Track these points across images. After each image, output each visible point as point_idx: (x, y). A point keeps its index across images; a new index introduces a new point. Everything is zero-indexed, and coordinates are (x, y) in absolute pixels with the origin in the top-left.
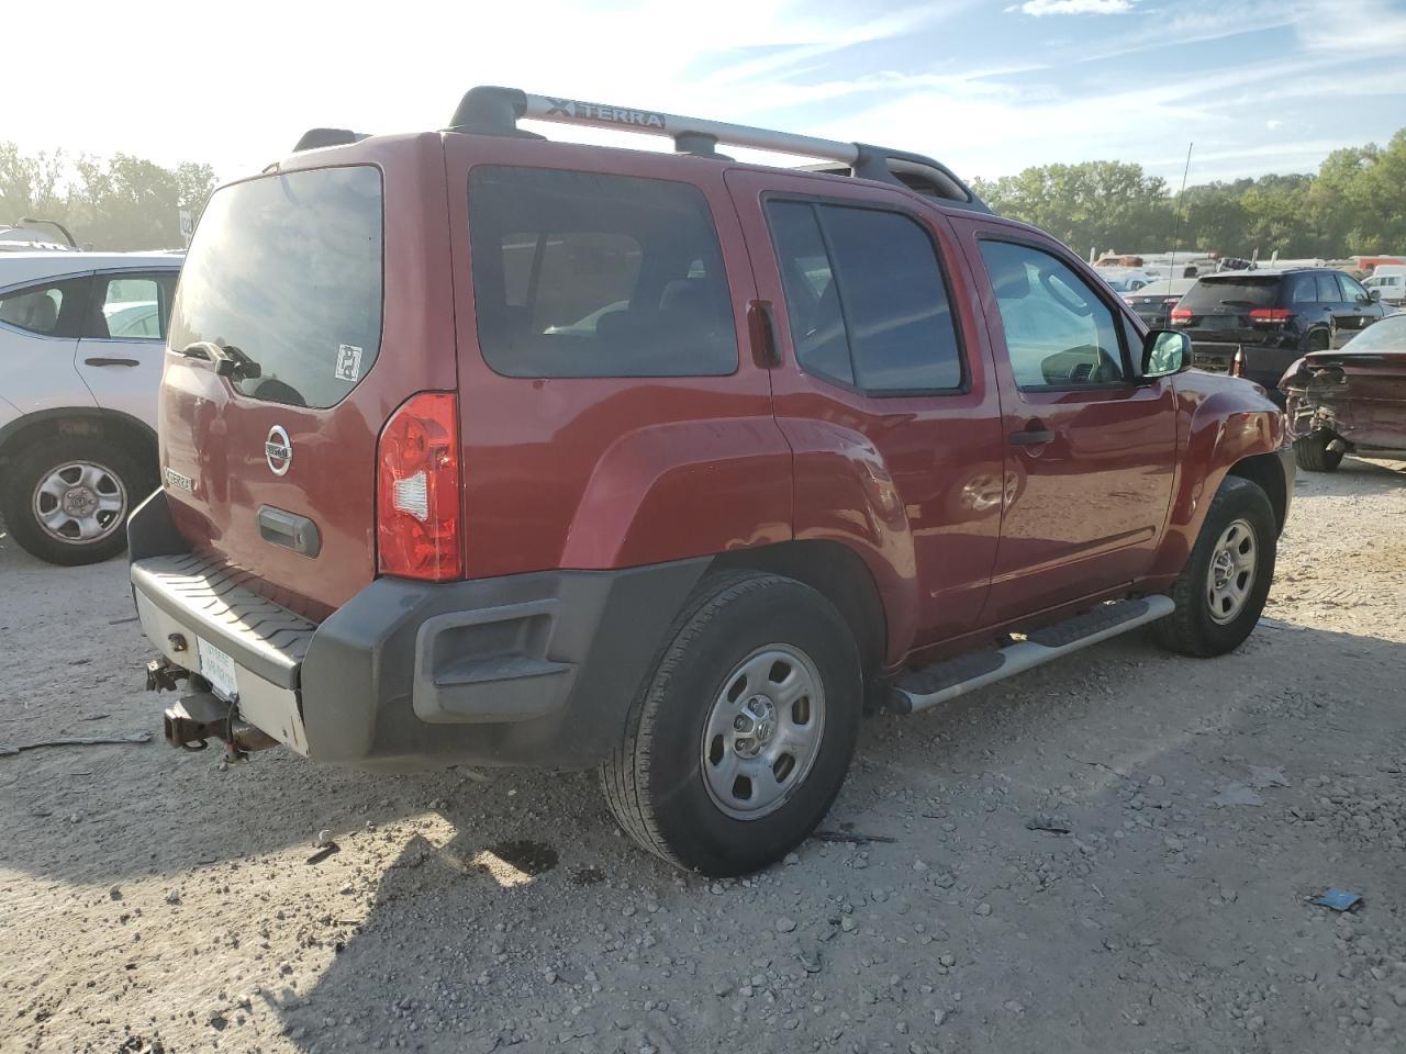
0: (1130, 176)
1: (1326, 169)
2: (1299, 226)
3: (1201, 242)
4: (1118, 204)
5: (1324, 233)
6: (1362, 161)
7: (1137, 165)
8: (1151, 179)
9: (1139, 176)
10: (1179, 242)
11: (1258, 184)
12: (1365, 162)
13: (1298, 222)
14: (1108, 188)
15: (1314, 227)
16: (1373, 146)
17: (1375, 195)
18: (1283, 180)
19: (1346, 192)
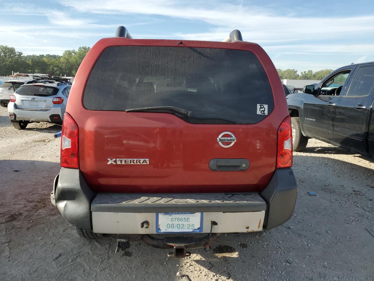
0: (12, 51)
1: (64, 55)
2: (61, 69)
3: (36, 71)
4: (9, 58)
5: (67, 70)
6: (72, 54)
7: (13, 48)
8: (18, 52)
9: (14, 51)
10: (30, 71)
11: (45, 56)
12: (73, 54)
13: (60, 67)
14: (5, 54)
15: (64, 69)
16: (74, 50)
17: (77, 62)
18: (52, 56)
19: (70, 61)
